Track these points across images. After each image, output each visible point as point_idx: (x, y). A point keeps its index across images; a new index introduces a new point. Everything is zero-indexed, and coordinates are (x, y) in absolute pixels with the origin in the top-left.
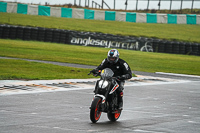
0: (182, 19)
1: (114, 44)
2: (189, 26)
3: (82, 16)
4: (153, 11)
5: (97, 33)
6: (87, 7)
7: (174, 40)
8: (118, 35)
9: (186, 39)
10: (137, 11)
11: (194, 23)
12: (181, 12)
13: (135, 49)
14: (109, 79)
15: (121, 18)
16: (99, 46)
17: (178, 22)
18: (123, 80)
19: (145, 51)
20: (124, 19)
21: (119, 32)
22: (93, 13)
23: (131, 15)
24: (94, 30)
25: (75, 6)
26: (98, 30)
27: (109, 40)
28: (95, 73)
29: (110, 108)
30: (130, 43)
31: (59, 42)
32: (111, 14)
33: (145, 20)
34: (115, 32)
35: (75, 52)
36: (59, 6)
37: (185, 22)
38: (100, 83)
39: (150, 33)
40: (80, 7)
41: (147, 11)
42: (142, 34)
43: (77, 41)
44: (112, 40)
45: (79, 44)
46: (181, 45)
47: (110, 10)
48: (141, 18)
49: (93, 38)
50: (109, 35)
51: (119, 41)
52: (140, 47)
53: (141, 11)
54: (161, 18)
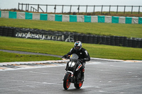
0: (94, 19)
1: (47, 37)
2: (100, 24)
3: (24, 17)
4: (74, 13)
5: (35, 29)
6: (27, 11)
7: (89, 34)
8: (49, 31)
9: (97, 33)
10: (63, 13)
11: (103, 22)
12: (94, 14)
13: (61, 40)
14: (75, 61)
15: (52, 18)
16: (36, 38)
17: (92, 21)
18: (84, 61)
19: (68, 41)
20: (54, 19)
21: (50, 29)
22: (31, 15)
23: (59, 16)
24: (32, 27)
25: (19, 10)
26: (35, 27)
27: (43, 34)
28: (66, 57)
29: (76, 80)
30: (58, 36)
31: (7, 36)
32: (44, 16)
33: (68, 20)
34: (47, 29)
35: (19, 43)
36: (7, 10)
37: (97, 21)
38: (70, 63)
39: (72, 29)
40: (22, 11)
41: (69, 13)
42: (66, 30)
43: (20, 35)
44: (45, 34)
45: (22, 37)
46: (94, 37)
47: (43, 13)
48: (66, 19)
49: (31, 33)
50: (43, 31)
51: (50, 34)
52: (65, 39)
53: (65, 14)
54: (79, 19)
